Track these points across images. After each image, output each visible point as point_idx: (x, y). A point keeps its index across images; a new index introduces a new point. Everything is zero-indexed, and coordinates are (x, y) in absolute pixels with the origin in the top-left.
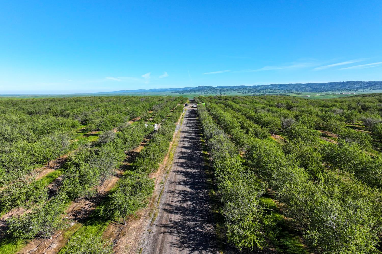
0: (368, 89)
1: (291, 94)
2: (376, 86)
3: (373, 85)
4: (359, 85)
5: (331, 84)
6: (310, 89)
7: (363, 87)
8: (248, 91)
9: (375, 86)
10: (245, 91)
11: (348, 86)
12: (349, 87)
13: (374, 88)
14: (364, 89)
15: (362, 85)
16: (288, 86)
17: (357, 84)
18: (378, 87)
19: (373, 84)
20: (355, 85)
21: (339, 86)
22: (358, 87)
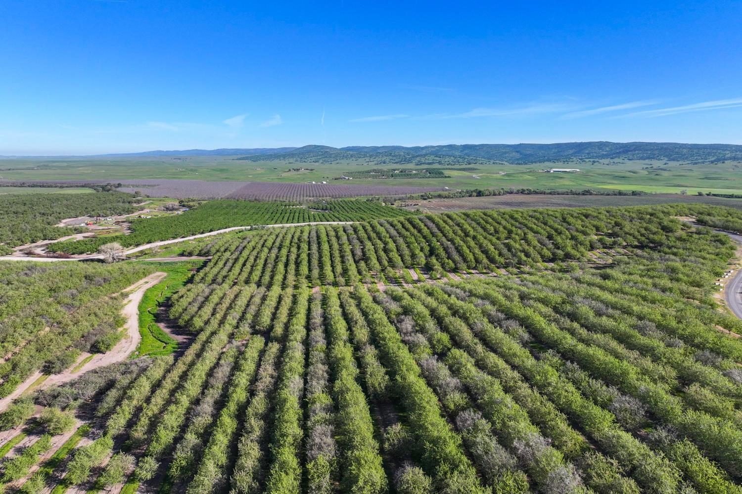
0: (619, 158)
1: (447, 169)
2: (636, 152)
3: (632, 151)
4: (607, 149)
5: (558, 146)
7: (612, 154)
11: (587, 152)
12: (588, 154)
13: (631, 157)
14: (613, 158)
15: (612, 150)
16: (478, 148)
17: (604, 148)
18: (638, 154)
19: (632, 148)
20: (599, 149)
21: (571, 152)
22: (605, 153)
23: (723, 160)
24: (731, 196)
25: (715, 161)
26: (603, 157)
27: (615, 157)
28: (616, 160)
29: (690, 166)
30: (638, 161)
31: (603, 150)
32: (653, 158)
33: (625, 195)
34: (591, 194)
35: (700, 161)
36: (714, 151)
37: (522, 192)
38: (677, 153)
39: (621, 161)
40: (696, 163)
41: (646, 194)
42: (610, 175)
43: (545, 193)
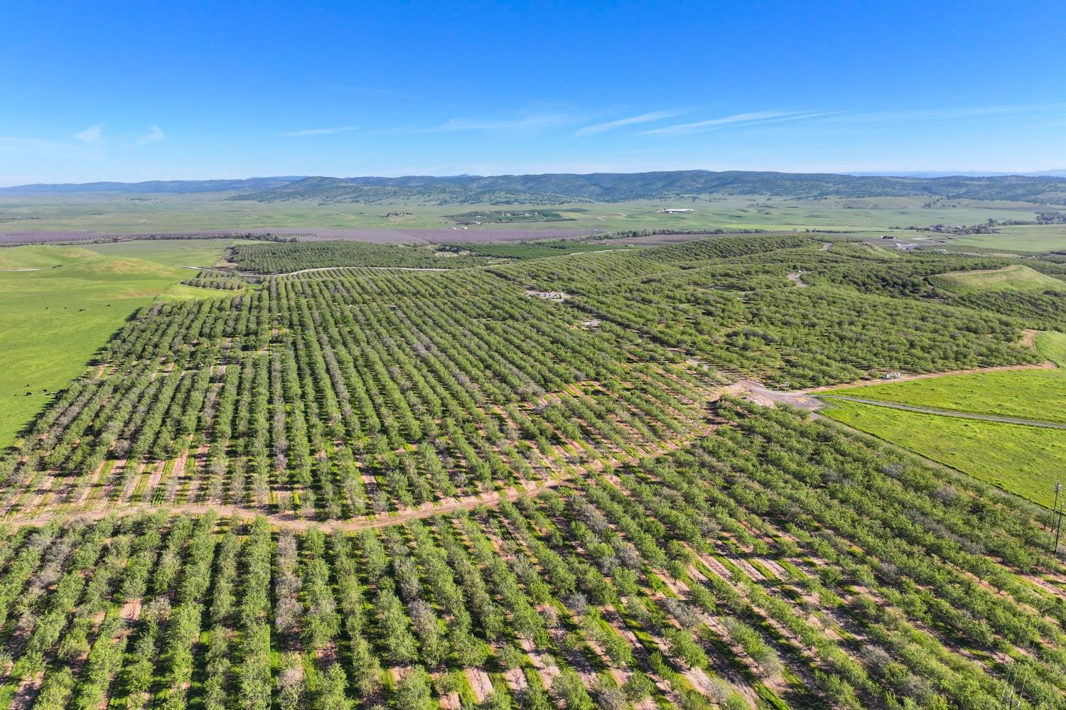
0: (718, 192)
2: (736, 185)
4: (702, 181)
5: (642, 176)
6: (598, 190)
7: (710, 188)
8: (452, 197)
9: (732, 186)
10: (442, 196)
11: (679, 184)
12: (682, 187)
14: (711, 193)
16: (544, 180)
18: (738, 187)
21: (660, 184)
22: (701, 186)
23: (823, 195)
24: (830, 232)
25: (818, 195)
26: (700, 191)
27: (714, 192)
28: (716, 195)
29: (794, 203)
30: (740, 196)
31: (697, 182)
32: (755, 192)
33: (750, 233)
34: (722, 233)
35: (804, 196)
36: (817, 183)
37: (663, 232)
38: (780, 186)
39: (720, 196)
40: (799, 199)
41: (766, 232)
42: (724, 215)
43: (683, 233)
